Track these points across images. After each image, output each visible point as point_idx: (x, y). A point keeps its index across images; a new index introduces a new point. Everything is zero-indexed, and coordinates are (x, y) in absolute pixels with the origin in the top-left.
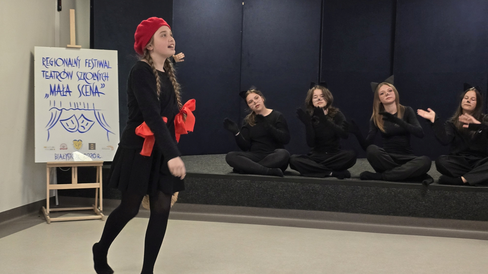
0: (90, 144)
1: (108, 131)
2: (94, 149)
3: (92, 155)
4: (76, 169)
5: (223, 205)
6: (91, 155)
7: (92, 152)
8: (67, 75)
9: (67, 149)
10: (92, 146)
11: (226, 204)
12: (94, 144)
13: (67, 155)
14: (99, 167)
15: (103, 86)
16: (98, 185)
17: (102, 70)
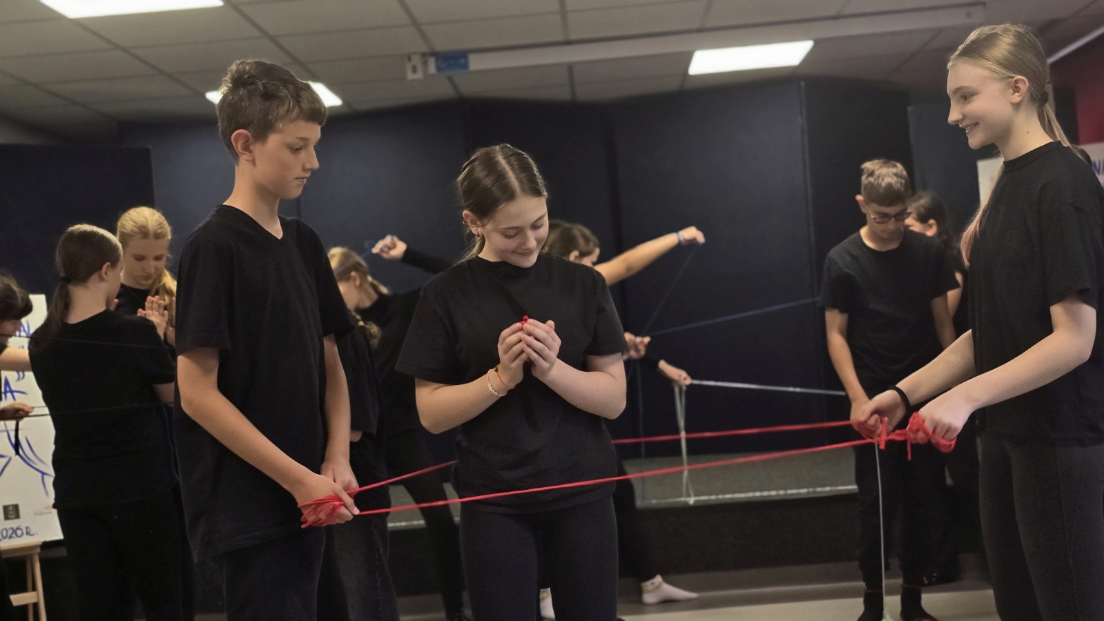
0: (5, 508)
1: (43, 474)
2: (17, 516)
3: (14, 531)
6: (10, 532)
7: (13, 523)
10: (11, 511)
12: (16, 507)
14: (31, 556)
16: (34, 597)
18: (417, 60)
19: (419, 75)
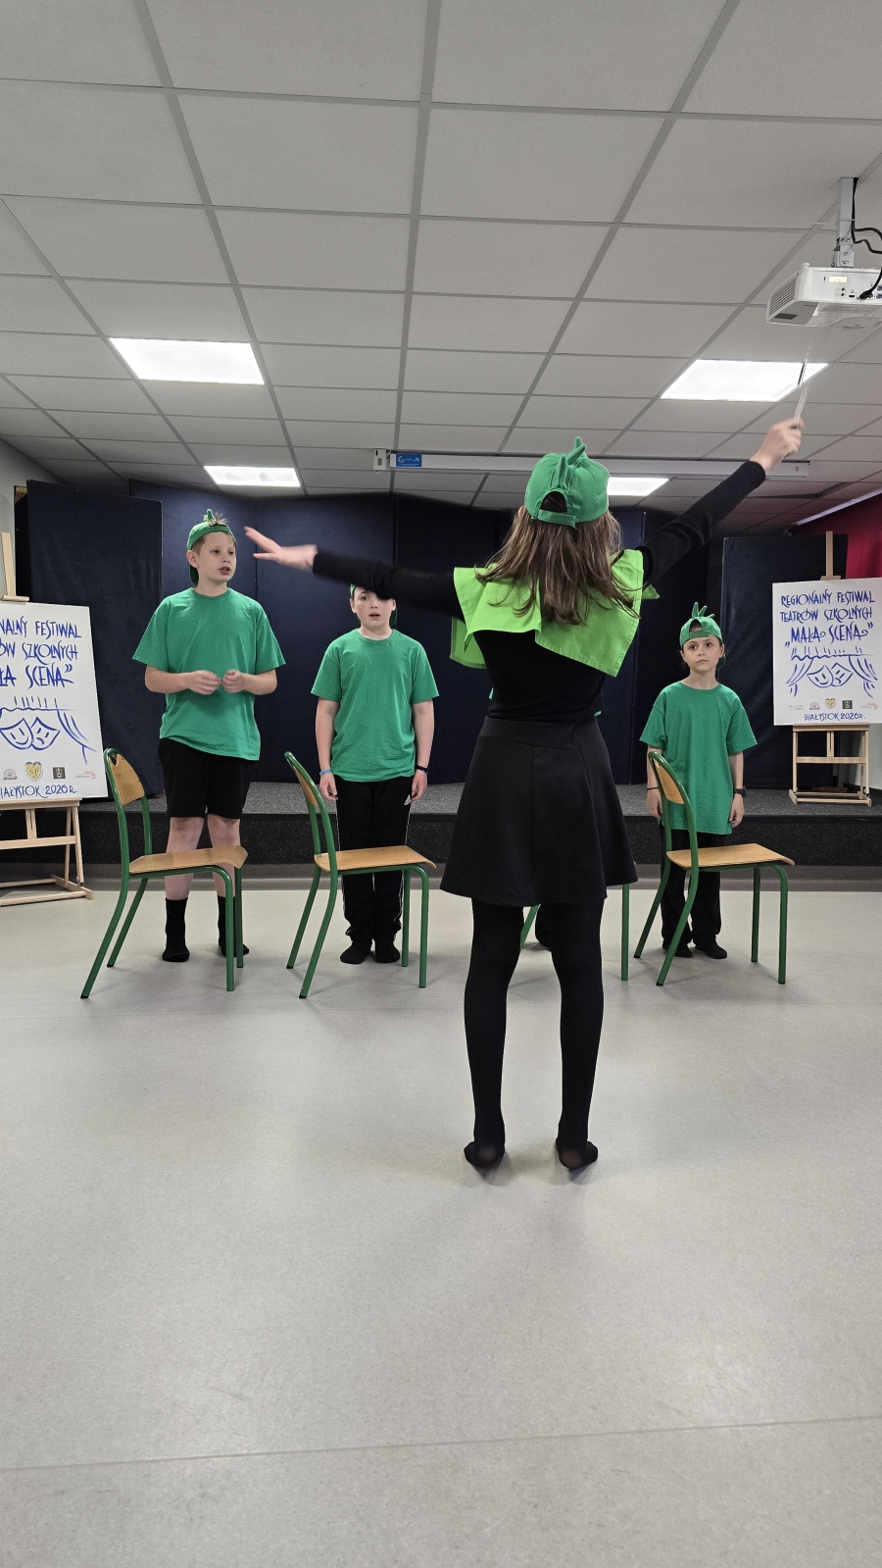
0: (54, 769)
1: (84, 746)
2: (64, 777)
3: (61, 789)
4: (33, 813)
5: (282, 863)
6: (58, 788)
7: (60, 782)
8: (6, 648)
9: (15, 778)
10: (59, 773)
11: (288, 861)
12: (63, 769)
13: (17, 789)
14: (72, 808)
15: (69, 668)
16: (73, 839)
17: (66, 641)
18: (383, 455)
19: (383, 467)
